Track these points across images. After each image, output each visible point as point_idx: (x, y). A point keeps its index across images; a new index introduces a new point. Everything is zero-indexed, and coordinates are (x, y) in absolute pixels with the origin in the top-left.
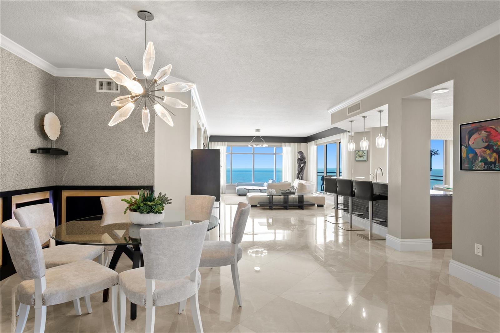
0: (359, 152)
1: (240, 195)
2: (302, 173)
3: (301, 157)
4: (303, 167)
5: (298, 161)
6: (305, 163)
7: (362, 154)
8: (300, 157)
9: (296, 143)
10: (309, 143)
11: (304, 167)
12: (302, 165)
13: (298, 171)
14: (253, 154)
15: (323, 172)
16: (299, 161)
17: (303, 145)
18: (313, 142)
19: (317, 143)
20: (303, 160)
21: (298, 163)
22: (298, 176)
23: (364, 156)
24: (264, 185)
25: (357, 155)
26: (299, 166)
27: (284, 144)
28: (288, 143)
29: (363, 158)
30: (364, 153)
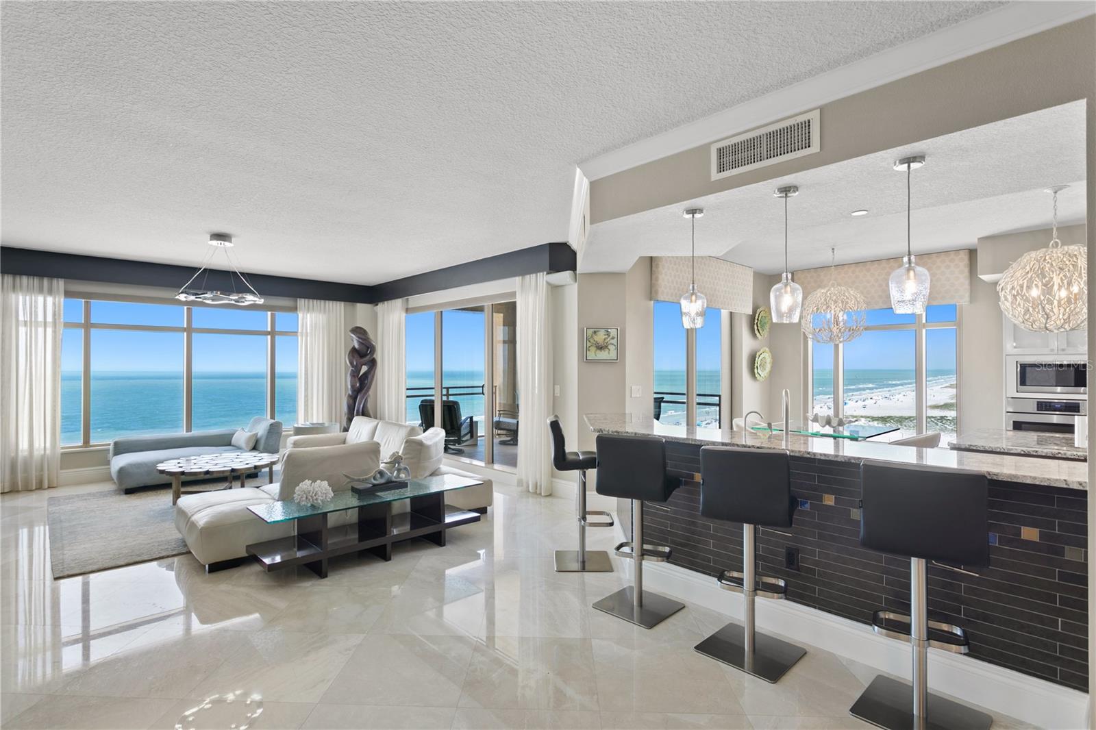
0: (595, 332)
1: (129, 491)
2: (366, 393)
3: (360, 343)
4: (366, 374)
5: (353, 357)
6: (373, 363)
7: (605, 340)
8: (357, 346)
9: (343, 303)
10: (380, 305)
11: (370, 377)
12: (364, 369)
13: (353, 386)
14: (189, 330)
15: (432, 388)
16: (356, 356)
17: (362, 309)
18: (398, 303)
19: (410, 306)
20: (366, 355)
21: (351, 363)
22: (351, 401)
23: (611, 348)
24: (234, 441)
25: (589, 344)
26: (355, 373)
27: (302, 302)
28: (315, 301)
29: (609, 353)
30: (611, 336)
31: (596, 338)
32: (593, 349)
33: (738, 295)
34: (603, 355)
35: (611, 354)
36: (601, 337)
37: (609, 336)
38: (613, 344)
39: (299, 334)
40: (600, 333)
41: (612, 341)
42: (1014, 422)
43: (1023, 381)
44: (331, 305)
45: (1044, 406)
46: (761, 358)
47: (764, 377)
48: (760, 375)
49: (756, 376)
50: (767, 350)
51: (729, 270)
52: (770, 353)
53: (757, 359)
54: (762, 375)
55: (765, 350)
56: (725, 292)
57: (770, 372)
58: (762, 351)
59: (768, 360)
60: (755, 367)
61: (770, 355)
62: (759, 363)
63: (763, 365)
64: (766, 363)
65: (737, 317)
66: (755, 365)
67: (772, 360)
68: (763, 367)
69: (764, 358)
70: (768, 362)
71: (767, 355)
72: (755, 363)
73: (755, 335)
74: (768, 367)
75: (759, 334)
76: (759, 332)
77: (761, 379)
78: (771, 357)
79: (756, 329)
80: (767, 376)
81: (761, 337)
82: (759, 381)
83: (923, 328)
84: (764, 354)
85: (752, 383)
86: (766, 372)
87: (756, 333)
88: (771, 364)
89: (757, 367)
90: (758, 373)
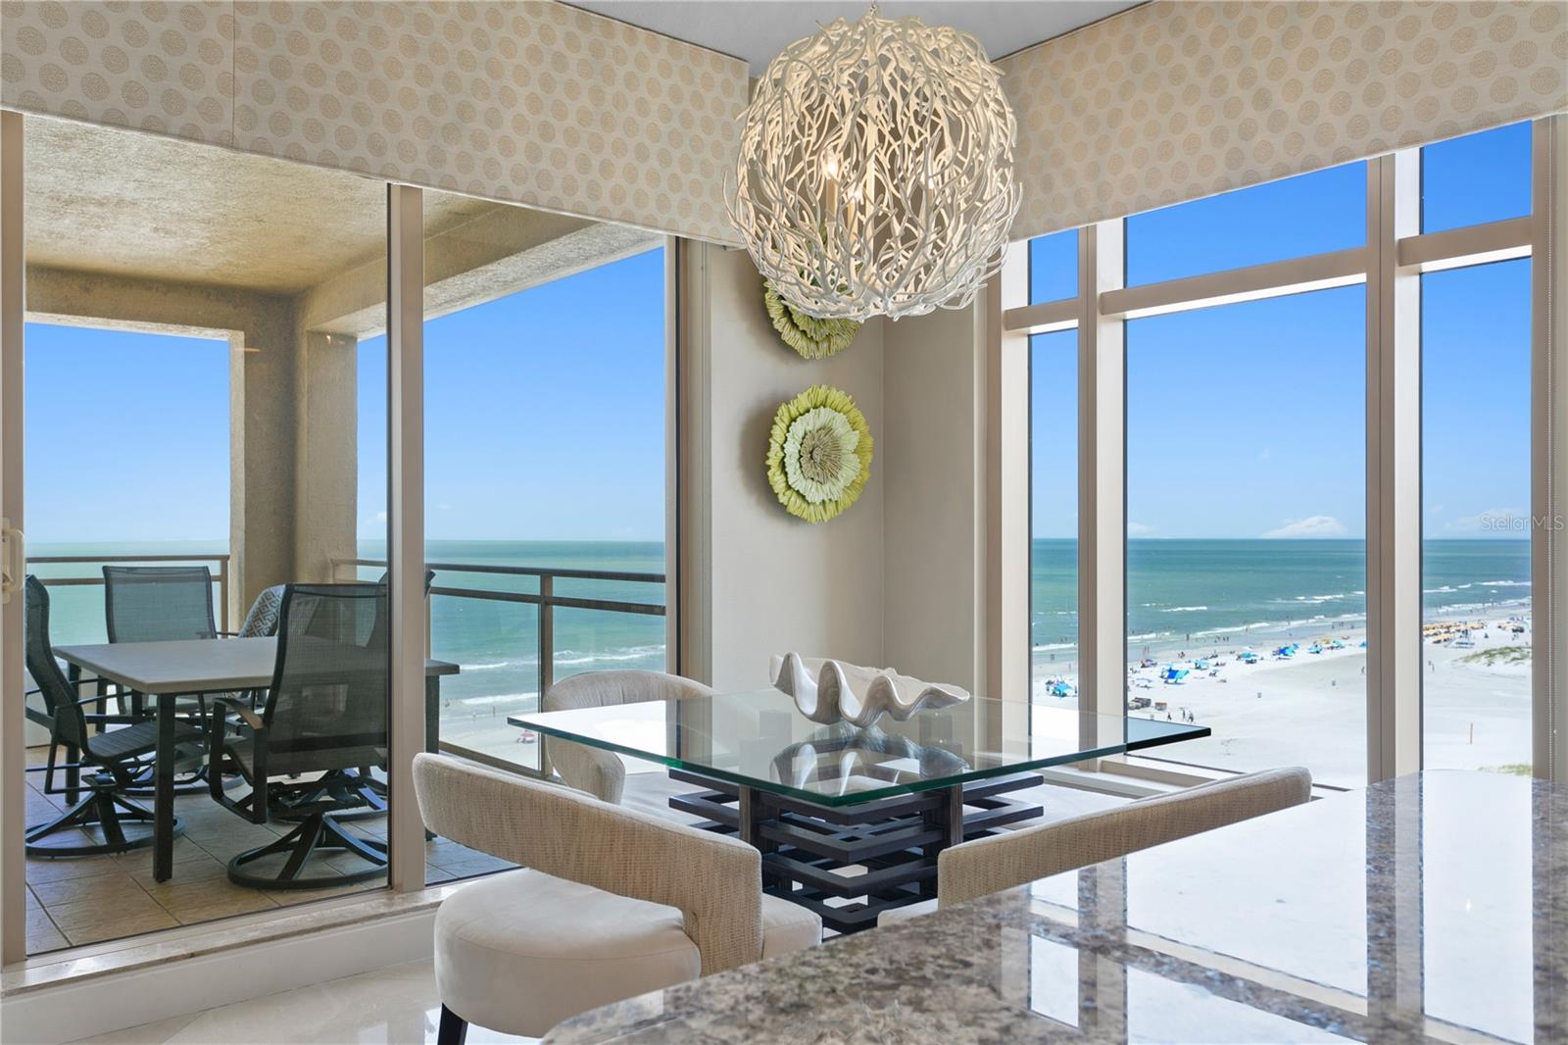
33: (642, 154)
46: (810, 428)
47: (831, 507)
48: (803, 497)
49: (782, 499)
50: (837, 396)
51: (570, 38)
52: (855, 413)
53: (778, 432)
54: (815, 493)
55: (821, 398)
56: (546, 132)
57: (865, 486)
58: (803, 401)
59: (850, 440)
60: (773, 461)
61: (861, 419)
62: (792, 448)
63: (820, 455)
64: (836, 447)
65: (697, 258)
66: (771, 454)
67: (869, 441)
68: (822, 464)
69: (827, 429)
70: (851, 447)
71: (841, 417)
72: (768, 447)
73: (778, 334)
74: (851, 469)
75: (798, 336)
76: (795, 326)
77: (806, 512)
78: (863, 427)
79: (775, 311)
80: (846, 501)
81: (813, 346)
82: (805, 521)
83: (1401, 264)
84: (825, 415)
85: (774, 530)
86: (841, 484)
87: (777, 326)
88: (869, 457)
89: (783, 465)
90: (789, 487)
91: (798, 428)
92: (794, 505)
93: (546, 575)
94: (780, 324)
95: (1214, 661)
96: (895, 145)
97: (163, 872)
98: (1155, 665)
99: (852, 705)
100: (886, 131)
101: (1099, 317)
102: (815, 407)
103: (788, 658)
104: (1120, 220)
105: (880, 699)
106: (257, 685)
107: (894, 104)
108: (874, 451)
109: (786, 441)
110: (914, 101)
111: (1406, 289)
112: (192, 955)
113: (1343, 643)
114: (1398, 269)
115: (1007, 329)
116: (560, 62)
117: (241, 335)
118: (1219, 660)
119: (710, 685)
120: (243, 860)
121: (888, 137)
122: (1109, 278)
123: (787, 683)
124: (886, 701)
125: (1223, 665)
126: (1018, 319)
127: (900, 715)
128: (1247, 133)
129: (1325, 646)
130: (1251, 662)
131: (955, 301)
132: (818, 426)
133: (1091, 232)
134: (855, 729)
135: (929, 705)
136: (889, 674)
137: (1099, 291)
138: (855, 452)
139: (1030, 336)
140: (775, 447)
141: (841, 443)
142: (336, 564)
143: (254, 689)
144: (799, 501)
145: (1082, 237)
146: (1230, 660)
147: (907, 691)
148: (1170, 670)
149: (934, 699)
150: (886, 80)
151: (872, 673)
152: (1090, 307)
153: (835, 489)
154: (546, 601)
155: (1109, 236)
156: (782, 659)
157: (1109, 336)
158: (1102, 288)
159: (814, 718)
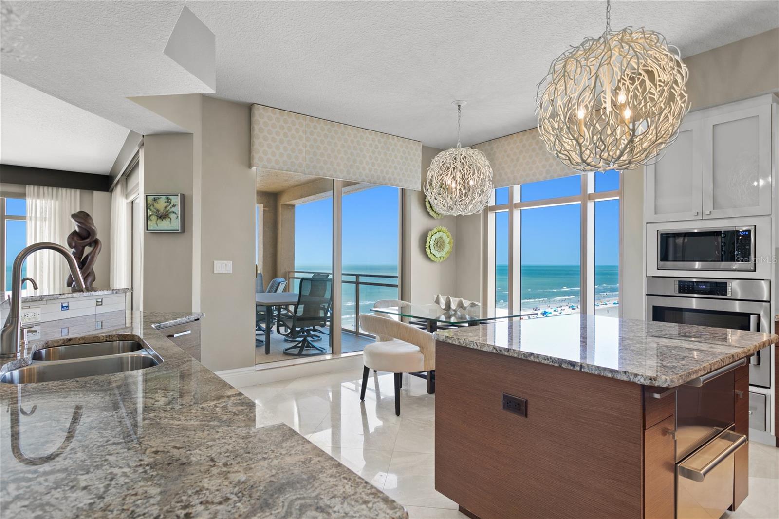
0: (155, 200)
5: (73, 239)
7: (166, 207)
8: (77, 229)
9: (78, 191)
16: (77, 238)
20: (87, 237)
23: (172, 216)
25: (150, 213)
26: (76, 254)
27: (30, 189)
28: (46, 188)
29: (170, 222)
30: (172, 204)
31: (157, 206)
32: (154, 218)
33: (396, 168)
34: (164, 225)
35: (174, 223)
36: (161, 205)
37: (170, 203)
38: (174, 212)
39: (28, 218)
40: (161, 199)
41: (173, 209)
42: (653, 306)
43: (664, 256)
44: (64, 192)
45: (687, 288)
46: (436, 237)
47: (442, 258)
48: (435, 256)
49: (429, 256)
50: (444, 229)
51: (379, 141)
52: (449, 233)
53: (428, 238)
54: (438, 255)
55: (440, 229)
56: (373, 164)
57: (451, 253)
58: (435, 230)
59: (447, 240)
60: (427, 246)
61: (450, 235)
62: (432, 243)
63: (439, 244)
64: (444, 242)
65: (407, 194)
66: (427, 244)
67: (452, 241)
68: (440, 247)
69: (441, 237)
70: (447, 242)
71: (445, 234)
72: (426, 242)
73: (429, 213)
74: (447, 248)
75: (434, 213)
76: (433, 210)
77: (436, 260)
78: (450, 237)
79: (428, 206)
80: (446, 256)
81: (437, 215)
82: (435, 262)
83: (589, 199)
84: (441, 234)
85: (427, 264)
86: (445, 252)
87: (429, 211)
88: (452, 245)
89: (430, 247)
90: (431, 253)
91: (434, 238)
92: (432, 258)
93: (358, 276)
94: (429, 210)
95: (561, 308)
96: (463, 173)
97: (267, 352)
98: (539, 310)
99: (453, 306)
100: (461, 169)
101: (514, 209)
102: (438, 232)
103: (438, 296)
104: (520, 185)
105: (460, 305)
106: (279, 304)
107: (463, 163)
108: (453, 243)
109: (431, 241)
110: (468, 163)
111: (591, 206)
112: (294, 365)
113: (607, 303)
114: (588, 201)
115: (490, 211)
116: (376, 147)
117: (262, 205)
118: (563, 308)
119: (411, 303)
120: (286, 350)
121: (461, 171)
122: (517, 199)
123: (437, 302)
124: (461, 305)
125: (564, 310)
126: (492, 209)
127: (465, 308)
128: (551, 166)
129: (601, 304)
130: (574, 309)
131: (478, 212)
132: (439, 236)
133: (512, 188)
134: (453, 312)
135: (471, 306)
136: (462, 299)
137: (514, 202)
138: (448, 243)
139: (496, 213)
140: (428, 243)
141: (445, 241)
142: (289, 272)
143: (278, 306)
144: (434, 256)
145: (510, 189)
146: (567, 308)
147: (466, 303)
148: (545, 312)
149: (473, 305)
150: (461, 158)
151: (457, 300)
152: (512, 206)
153: (443, 254)
154: (357, 283)
155: (517, 189)
156: (436, 296)
157: (517, 214)
158: (515, 202)
159: (444, 309)
